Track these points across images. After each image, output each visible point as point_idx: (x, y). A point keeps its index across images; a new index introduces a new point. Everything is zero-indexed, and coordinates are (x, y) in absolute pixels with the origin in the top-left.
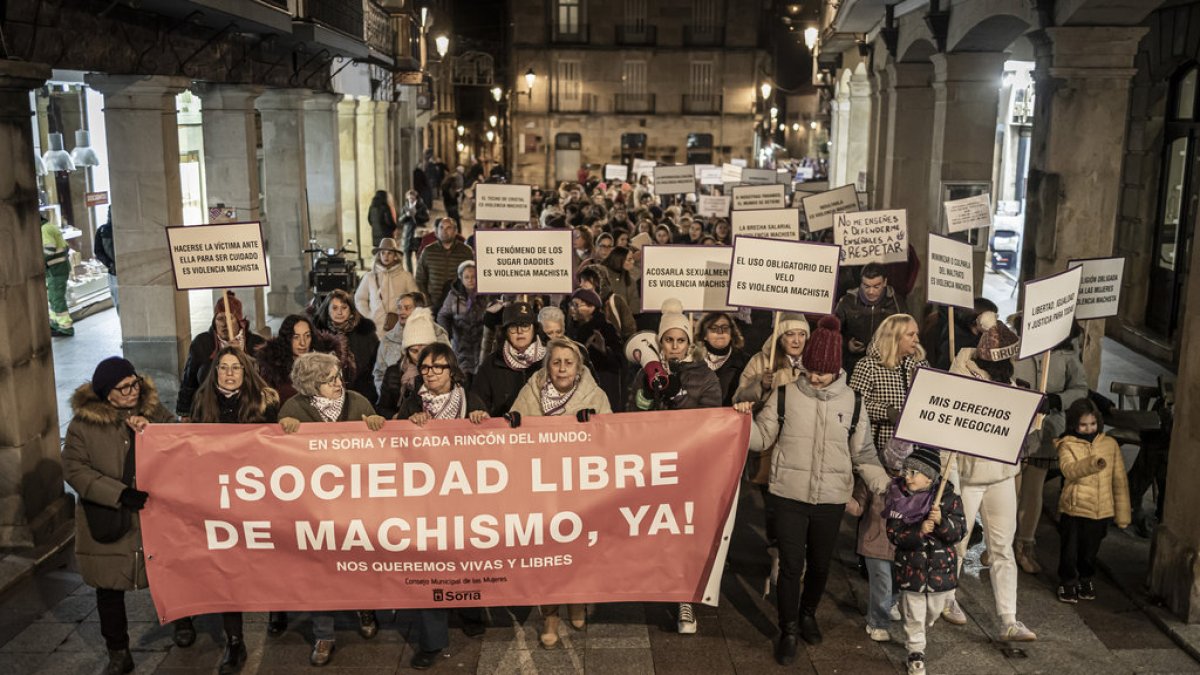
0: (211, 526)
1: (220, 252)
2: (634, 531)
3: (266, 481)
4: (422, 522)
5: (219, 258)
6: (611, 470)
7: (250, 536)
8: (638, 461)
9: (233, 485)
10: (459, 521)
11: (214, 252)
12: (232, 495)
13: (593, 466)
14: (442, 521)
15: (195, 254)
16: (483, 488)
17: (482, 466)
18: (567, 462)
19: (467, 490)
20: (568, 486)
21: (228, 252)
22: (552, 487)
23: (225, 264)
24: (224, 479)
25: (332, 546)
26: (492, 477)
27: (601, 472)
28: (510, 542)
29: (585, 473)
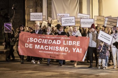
0: (26, 44)
1: (37, 16)
2: (74, 51)
3: (33, 40)
4: (50, 47)
5: (36, 17)
6: (72, 43)
7: (30, 46)
8: (75, 42)
9: (29, 40)
10: (54, 47)
11: (36, 16)
12: (29, 41)
13: (70, 42)
14: (52, 47)
15: (33, 16)
16: (57, 43)
17: (58, 41)
18: (67, 41)
19: (55, 43)
20: (67, 44)
21: (38, 16)
22: (65, 44)
23: (37, 18)
24: (28, 39)
25: (39, 48)
26: (59, 42)
27: (71, 43)
28: (60, 50)
29: (69, 43)
